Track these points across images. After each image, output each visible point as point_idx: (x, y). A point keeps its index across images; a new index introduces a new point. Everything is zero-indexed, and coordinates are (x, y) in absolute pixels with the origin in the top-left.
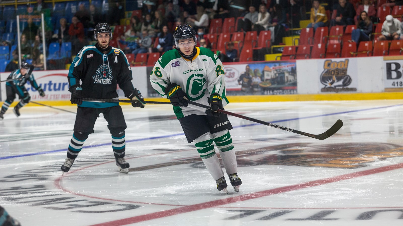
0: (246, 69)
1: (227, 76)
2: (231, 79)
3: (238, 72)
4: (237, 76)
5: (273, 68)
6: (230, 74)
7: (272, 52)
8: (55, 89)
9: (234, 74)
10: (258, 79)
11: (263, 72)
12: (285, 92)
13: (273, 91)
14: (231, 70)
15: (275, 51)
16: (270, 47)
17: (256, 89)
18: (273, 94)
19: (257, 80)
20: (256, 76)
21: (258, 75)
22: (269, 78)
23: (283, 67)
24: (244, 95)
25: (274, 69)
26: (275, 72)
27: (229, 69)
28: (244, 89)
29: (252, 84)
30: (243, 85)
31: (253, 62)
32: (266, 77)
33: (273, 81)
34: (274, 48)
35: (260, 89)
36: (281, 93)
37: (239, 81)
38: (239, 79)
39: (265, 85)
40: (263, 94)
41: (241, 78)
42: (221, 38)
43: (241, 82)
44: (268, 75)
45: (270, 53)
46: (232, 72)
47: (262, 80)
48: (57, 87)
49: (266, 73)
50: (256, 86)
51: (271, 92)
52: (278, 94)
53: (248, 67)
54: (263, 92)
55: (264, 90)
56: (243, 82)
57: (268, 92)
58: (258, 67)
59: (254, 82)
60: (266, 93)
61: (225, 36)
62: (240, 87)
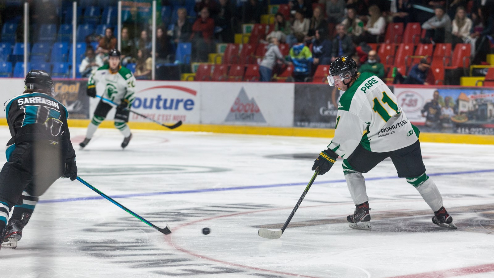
0: (434, 95)
1: (406, 104)
2: (411, 108)
3: (423, 99)
4: (421, 104)
5: (472, 97)
6: (411, 101)
7: (471, 74)
8: (165, 107)
9: (416, 101)
10: (450, 111)
11: (458, 101)
12: (487, 131)
13: (469, 130)
14: (412, 96)
15: (476, 74)
16: (469, 66)
17: (446, 125)
18: (470, 133)
19: (448, 112)
20: (447, 106)
21: (450, 104)
22: (466, 110)
23: (486, 96)
24: (429, 131)
25: (473, 99)
26: (475, 103)
27: (410, 94)
28: (429, 123)
29: (441, 117)
30: (428, 118)
31: (444, 86)
32: (461, 109)
33: (471, 114)
34: (474, 69)
35: (451, 125)
36: (480, 133)
37: (423, 112)
38: (422, 108)
39: (459, 119)
40: (455, 132)
41: (427, 107)
42: (401, 51)
43: (426, 114)
44: (464, 106)
45: (468, 75)
46: (413, 98)
47: (456, 112)
48: (168, 104)
49: (461, 103)
50: (447, 120)
51: (467, 130)
52: (477, 133)
53: (436, 93)
54: (455, 129)
55: (457, 127)
56: (429, 113)
57: (463, 129)
58: (452, 94)
59: (444, 115)
60: (459, 130)
61: (407, 48)
62: (423, 120)
